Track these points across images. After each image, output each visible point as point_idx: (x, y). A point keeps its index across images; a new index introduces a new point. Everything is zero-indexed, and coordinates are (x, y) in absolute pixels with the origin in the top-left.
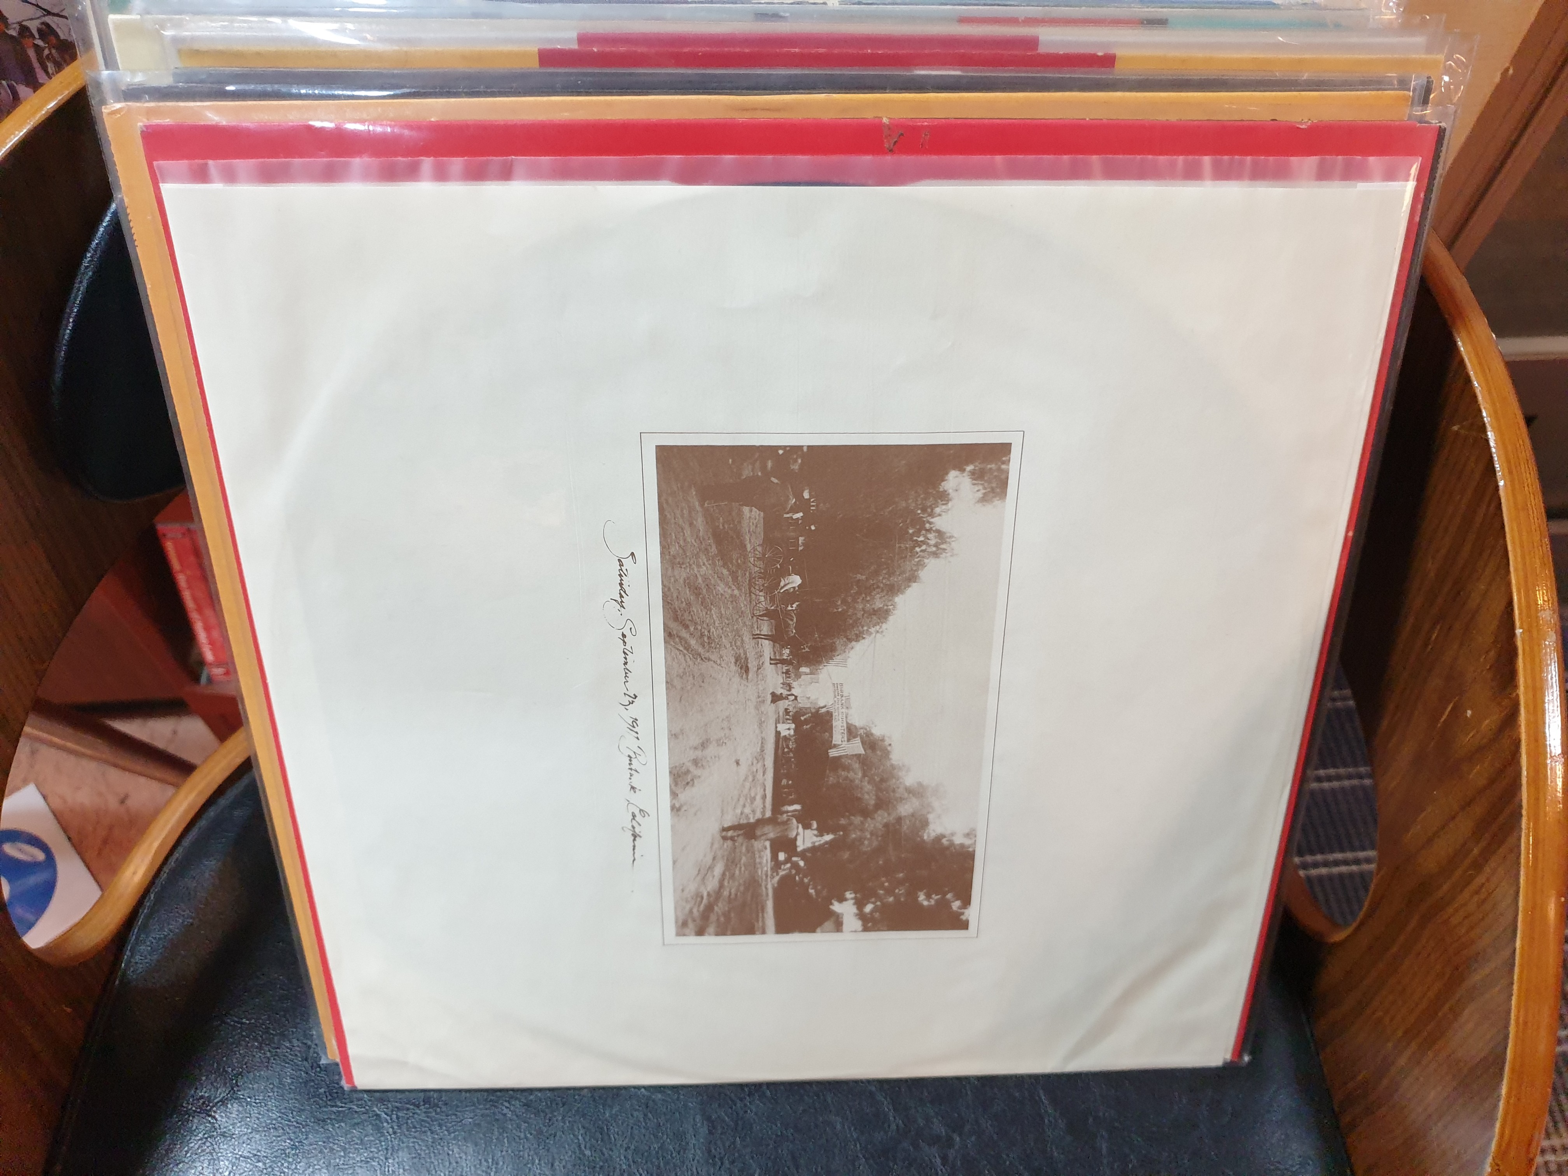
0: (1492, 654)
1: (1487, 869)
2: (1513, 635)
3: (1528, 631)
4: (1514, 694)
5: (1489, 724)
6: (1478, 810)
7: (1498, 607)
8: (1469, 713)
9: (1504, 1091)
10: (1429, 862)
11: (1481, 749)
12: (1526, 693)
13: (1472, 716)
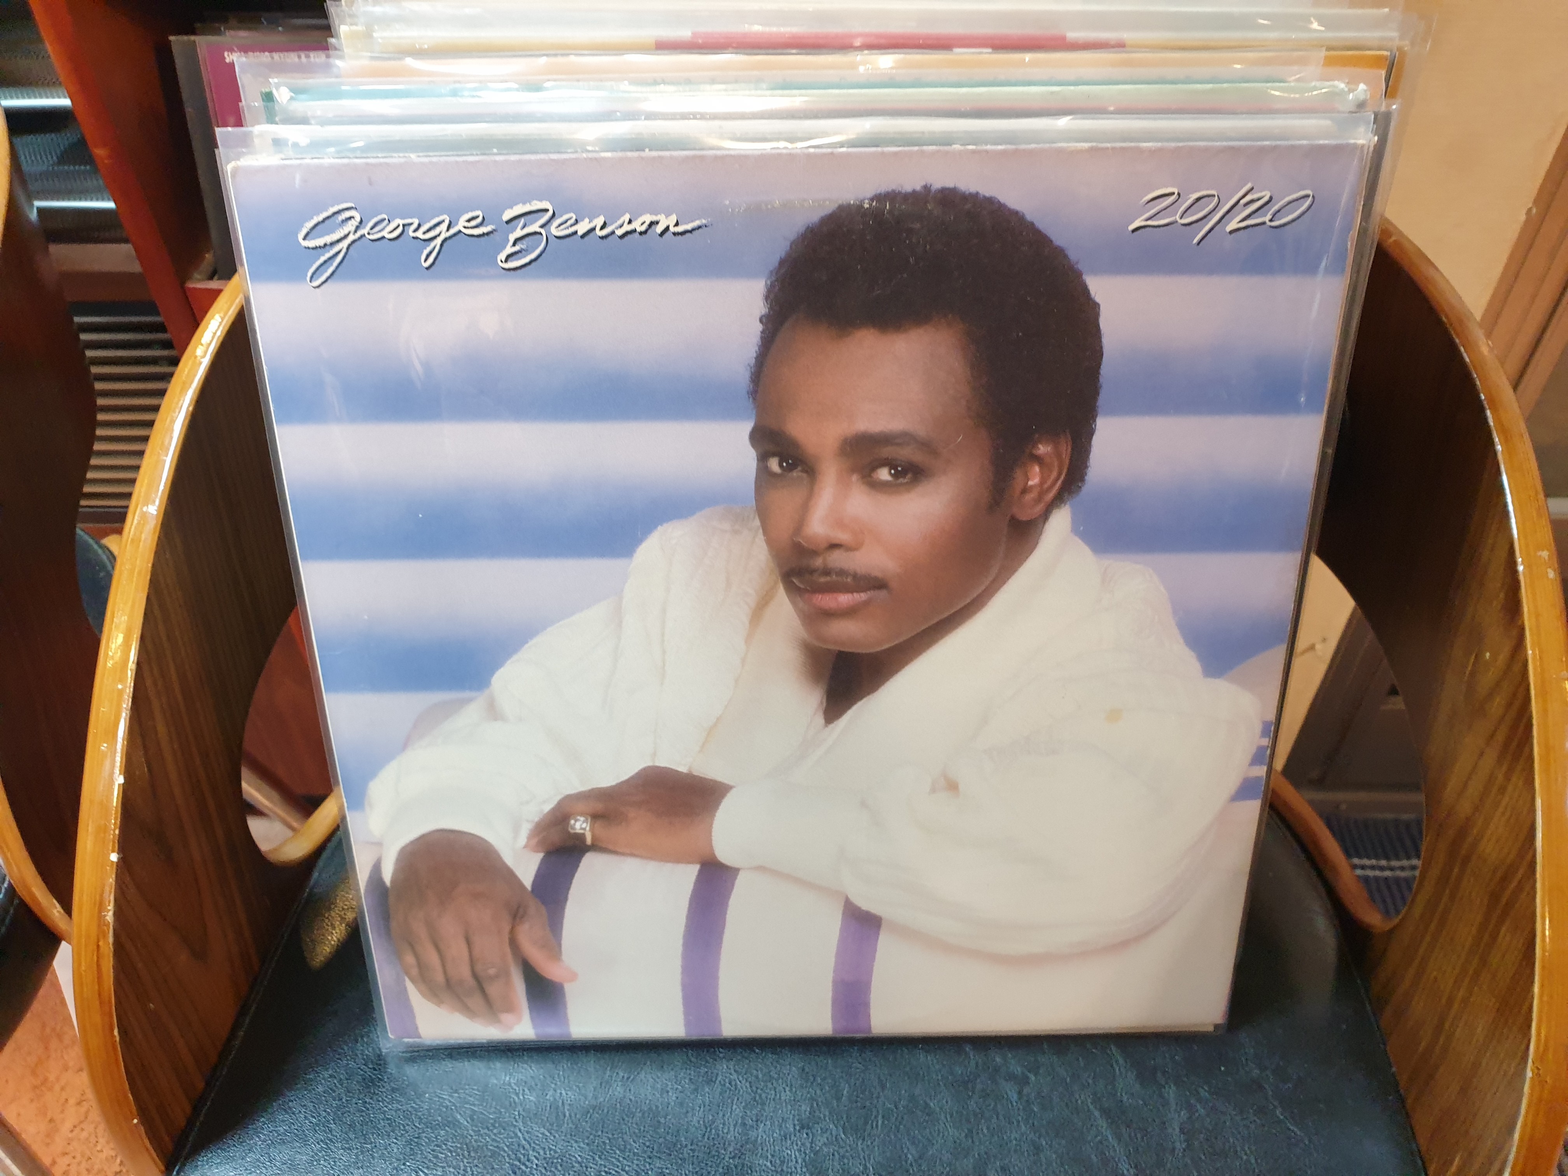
0: (1502, 595)
1: (1510, 788)
2: (1515, 572)
3: (1528, 567)
4: (1520, 622)
5: (1503, 658)
6: (1500, 737)
7: (1503, 554)
8: (1488, 655)
9: (1536, 989)
10: (1465, 808)
11: (1498, 684)
12: (1529, 620)
13: (1490, 657)
